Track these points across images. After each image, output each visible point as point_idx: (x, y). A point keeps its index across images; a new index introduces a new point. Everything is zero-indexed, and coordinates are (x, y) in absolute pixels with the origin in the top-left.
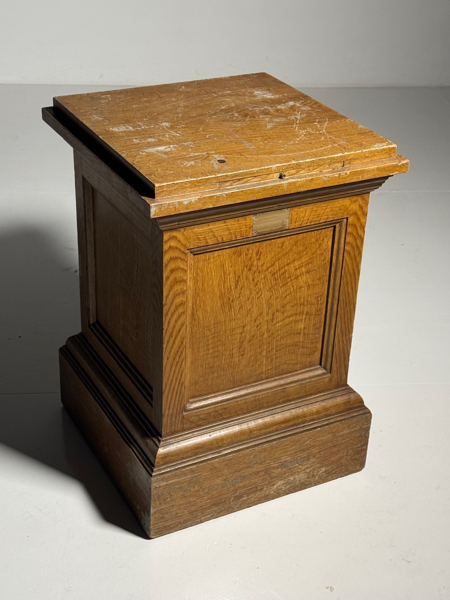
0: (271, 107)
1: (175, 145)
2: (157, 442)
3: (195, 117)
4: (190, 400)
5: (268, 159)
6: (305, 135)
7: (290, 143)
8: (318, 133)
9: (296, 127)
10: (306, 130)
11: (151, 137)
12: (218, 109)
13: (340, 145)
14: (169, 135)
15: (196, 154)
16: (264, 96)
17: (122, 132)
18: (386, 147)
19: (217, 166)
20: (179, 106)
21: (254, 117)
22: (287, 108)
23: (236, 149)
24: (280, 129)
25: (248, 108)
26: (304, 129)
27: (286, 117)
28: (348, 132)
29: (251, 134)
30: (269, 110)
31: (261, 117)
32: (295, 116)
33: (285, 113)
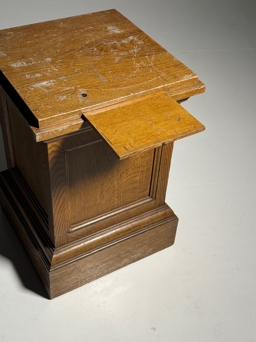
0: (118, 41)
1: (54, 80)
2: (52, 251)
3: (68, 52)
4: (71, 226)
5: (115, 92)
6: (140, 68)
7: (130, 76)
8: (148, 66)
9: (134, 60)
10: (140, 64)
11: (38, 72)
12: (83, 44)
13: (162, 77)
14: (50, 70)
15: (68, 88)
16: (114, 31)
17: (19, 68)
18: (191, 78)
19: (81, 99)
20: (58, 42)
21: (107, 51)
22: (128, 42)
23: (94, 83)
24: (124, 62)
25: (103, 43)
26: (139, 62)
27: (127, 51)
28: (167, 65)
29: (105, 68)
30: (117, 45)
31: (111, 51)
32: (134, 50)
33: (127, 47)
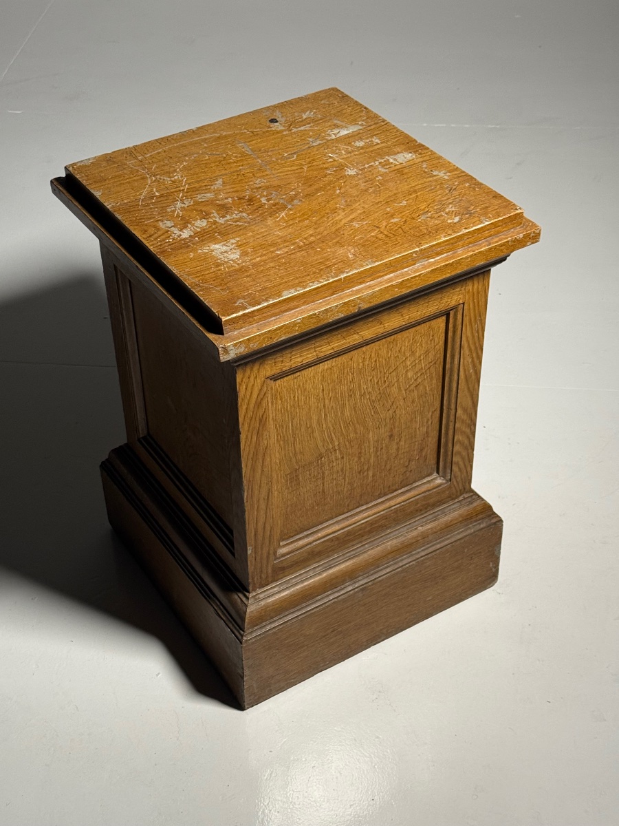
0: (215, 222)
1: (329, 138)
3: (318, 190)
6: (175, 171)
7: (195, 155)
8: (158, 177)
9: (185, 185)
10: (173, 179)
11: (362, 148)
12: (291, 210)
13: (136, 158)
14: (342, 154)
15: (302, 128)
16: (224, 248)
17: (399, 153)
19: (277, 115)
20: (344, 210)
21: (239, 199)
22: (193, 222)
23: (260, 140)
24: (205, 179)
25: (249, 215)
26: (174, 182)
27: (197, 203)
28: (120, 181)
29: (242, 165)
30: (218, 214)
31: (230, 200)
32: (183, 205)
33: (196, 210)
